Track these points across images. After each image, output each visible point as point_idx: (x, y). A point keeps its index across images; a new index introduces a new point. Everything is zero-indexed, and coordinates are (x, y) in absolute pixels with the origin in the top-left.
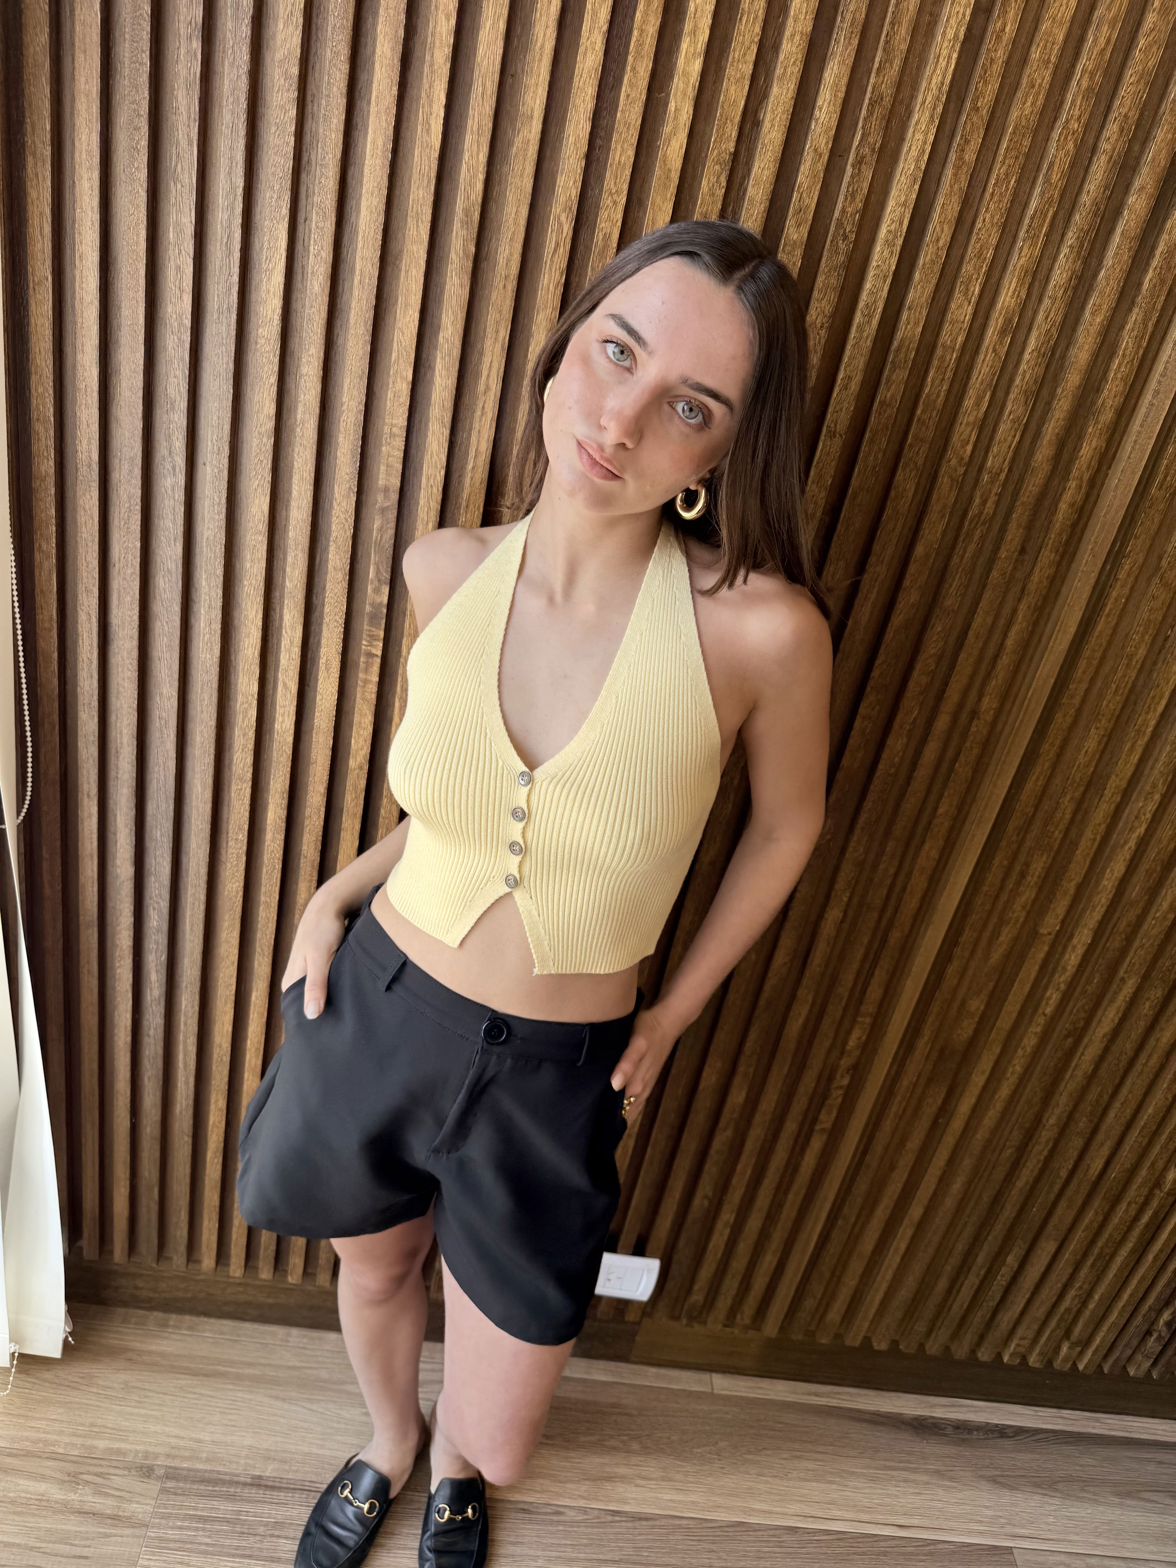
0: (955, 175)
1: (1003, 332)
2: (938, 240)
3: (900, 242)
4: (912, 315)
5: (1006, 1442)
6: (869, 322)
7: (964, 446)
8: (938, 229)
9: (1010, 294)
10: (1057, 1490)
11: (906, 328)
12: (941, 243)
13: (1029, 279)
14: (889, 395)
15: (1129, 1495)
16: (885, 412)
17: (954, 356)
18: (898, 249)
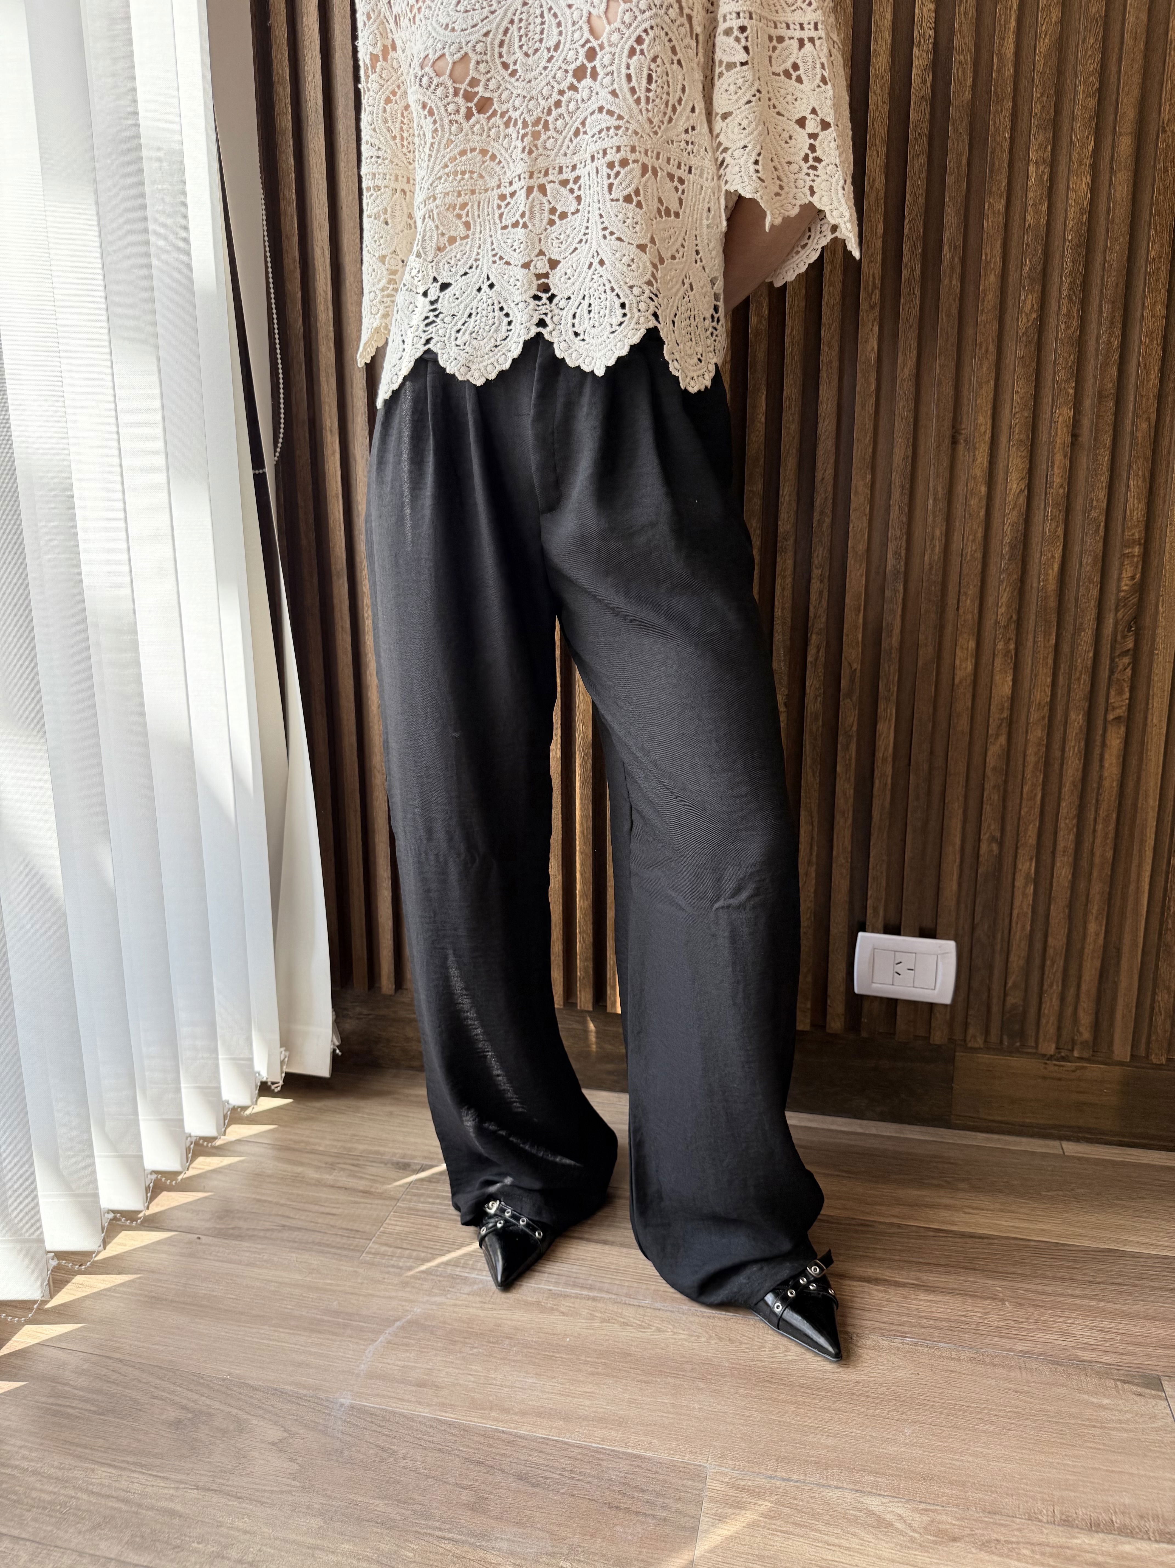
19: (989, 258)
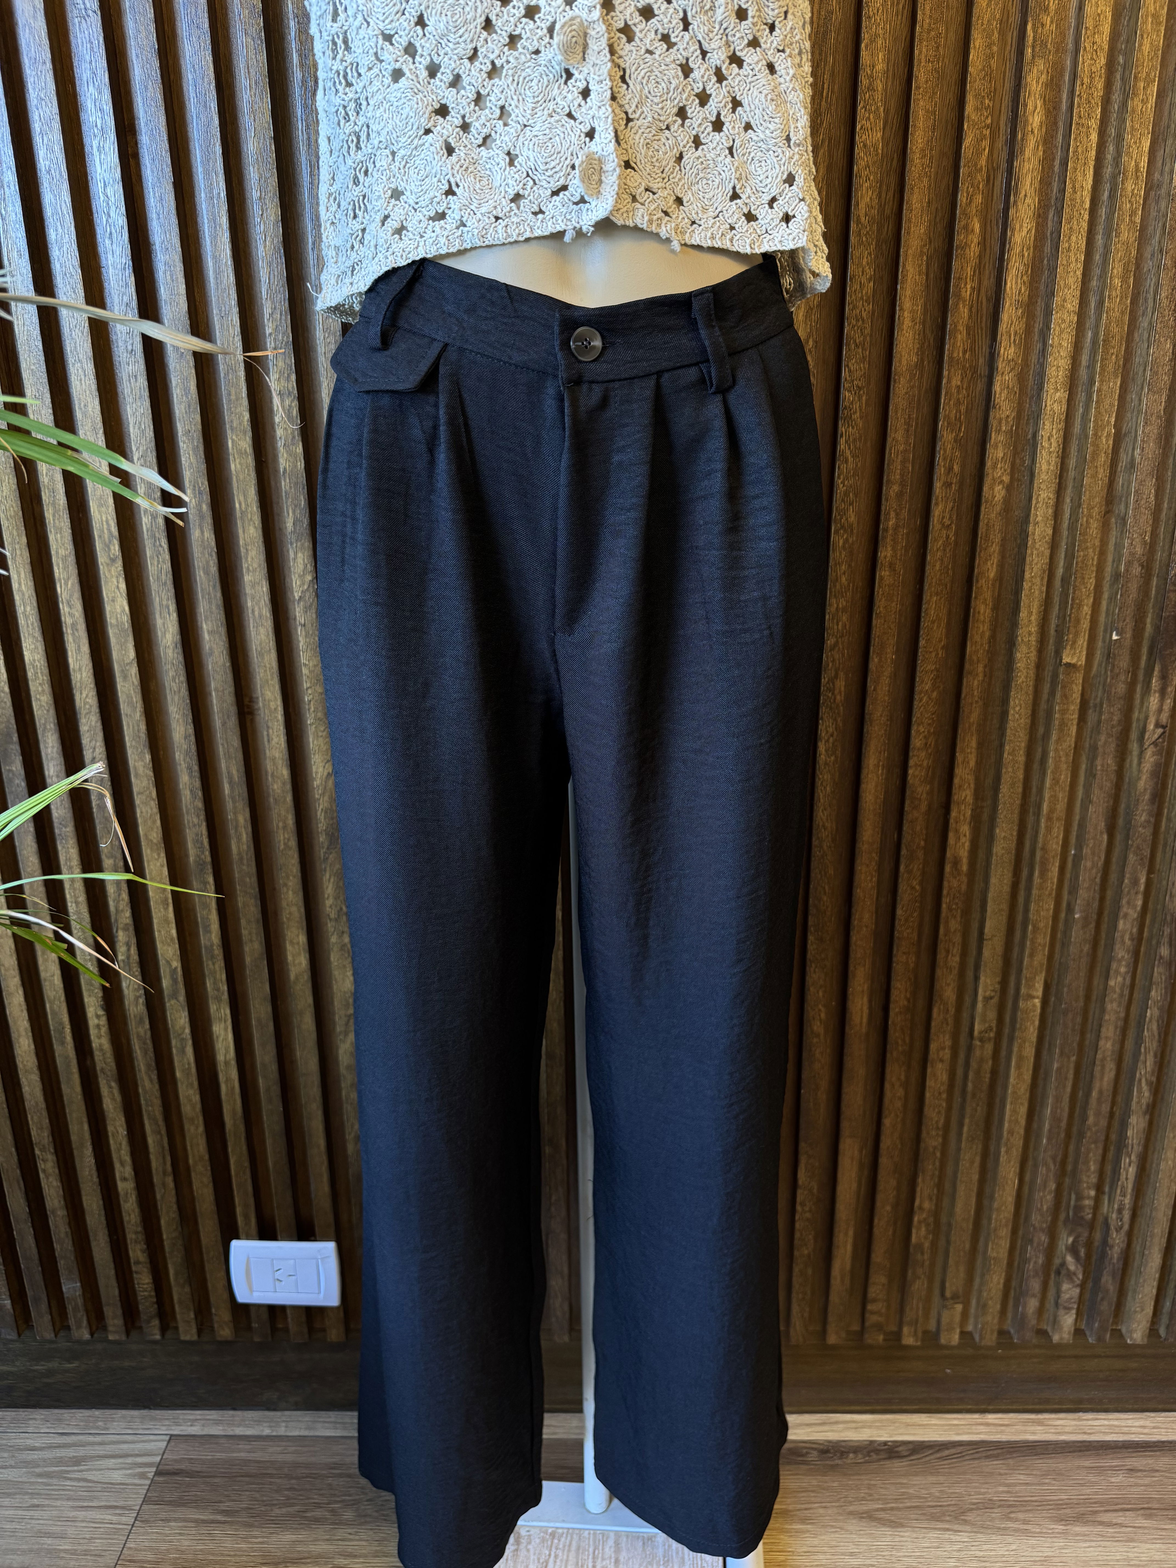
5: (897, 1465)
10: (966, 1522)
15: (1080, 1518)
19: (243, 506)
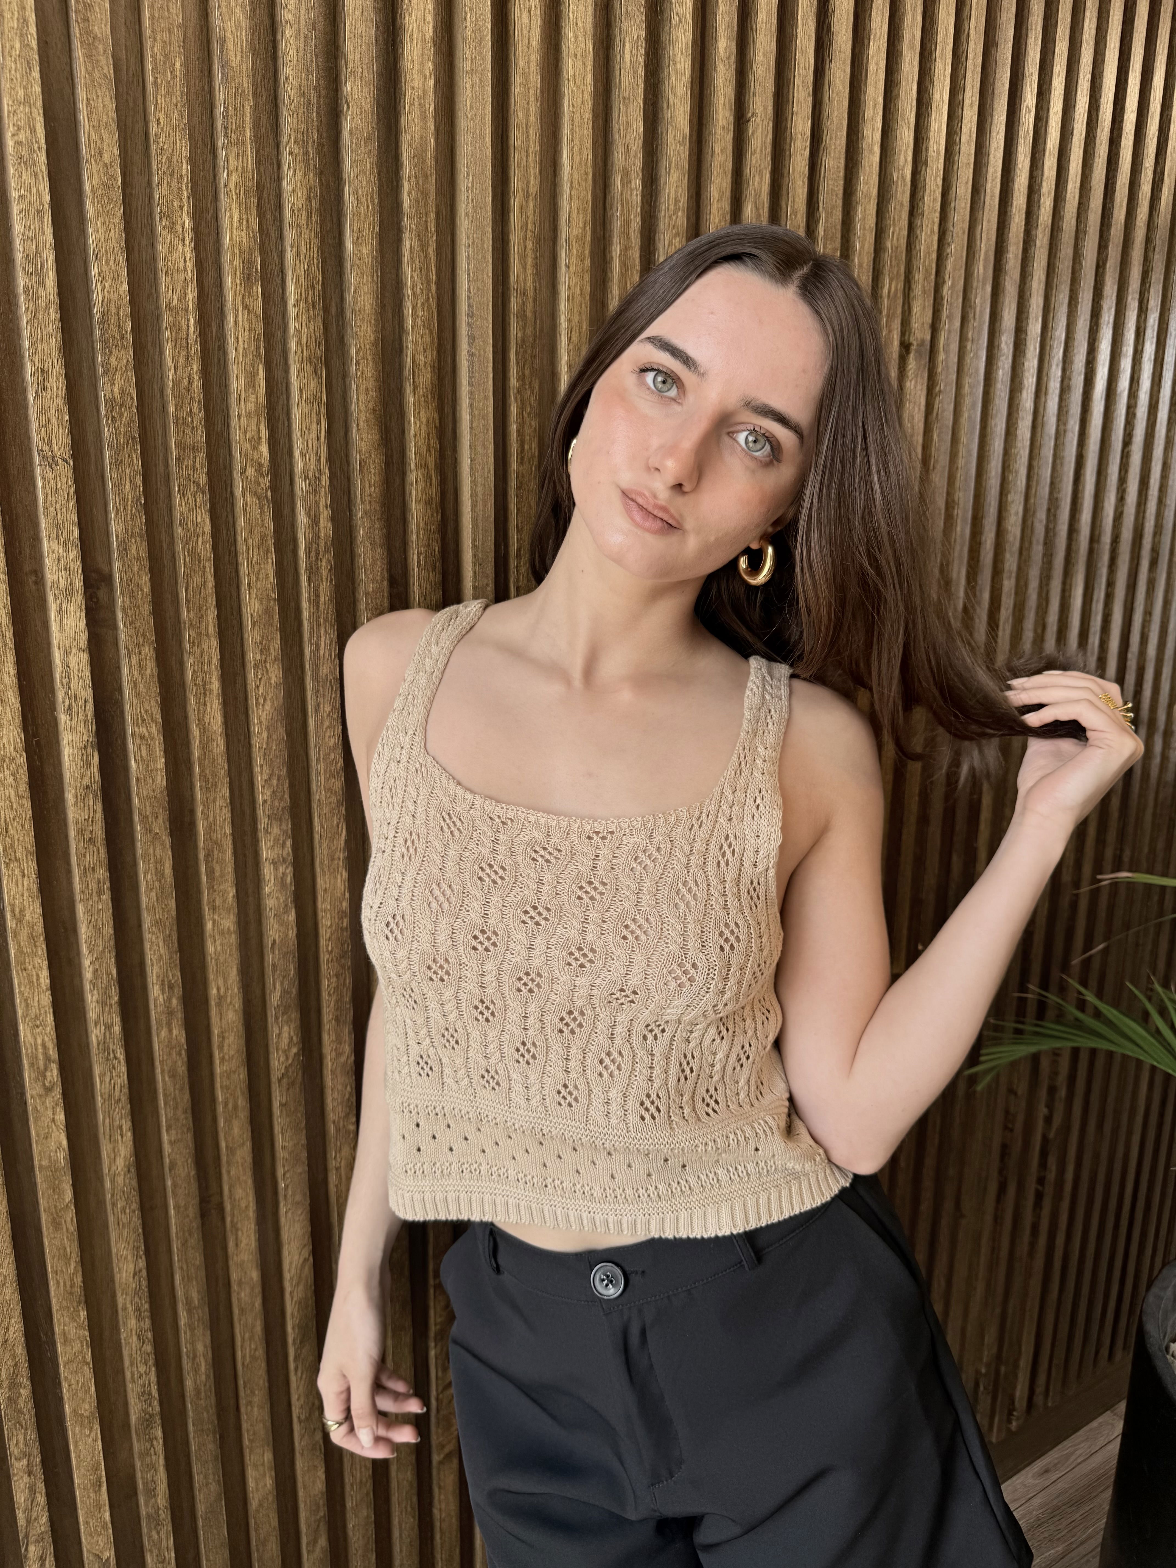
0: (89, 56)
1: (247, 279)
2: (100, 154)
3: (42, 158)
4: (105, 268)
6: (41, 283)
7: (255, 448)
8: (94, 136)
9: (235, 225)
11: (103, 287)
12: (107, 158)
13: (253, 202)
14: (116, 390)
16: (121, 415)
17: (192, 321)
18: (44, 168)
